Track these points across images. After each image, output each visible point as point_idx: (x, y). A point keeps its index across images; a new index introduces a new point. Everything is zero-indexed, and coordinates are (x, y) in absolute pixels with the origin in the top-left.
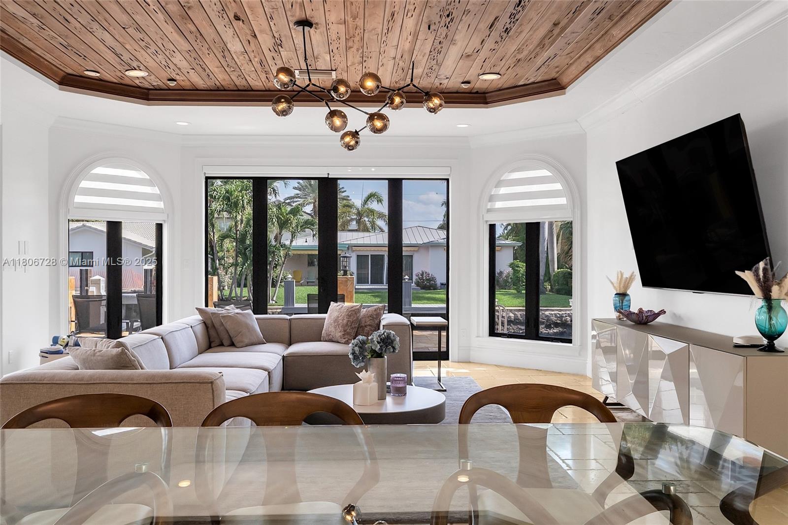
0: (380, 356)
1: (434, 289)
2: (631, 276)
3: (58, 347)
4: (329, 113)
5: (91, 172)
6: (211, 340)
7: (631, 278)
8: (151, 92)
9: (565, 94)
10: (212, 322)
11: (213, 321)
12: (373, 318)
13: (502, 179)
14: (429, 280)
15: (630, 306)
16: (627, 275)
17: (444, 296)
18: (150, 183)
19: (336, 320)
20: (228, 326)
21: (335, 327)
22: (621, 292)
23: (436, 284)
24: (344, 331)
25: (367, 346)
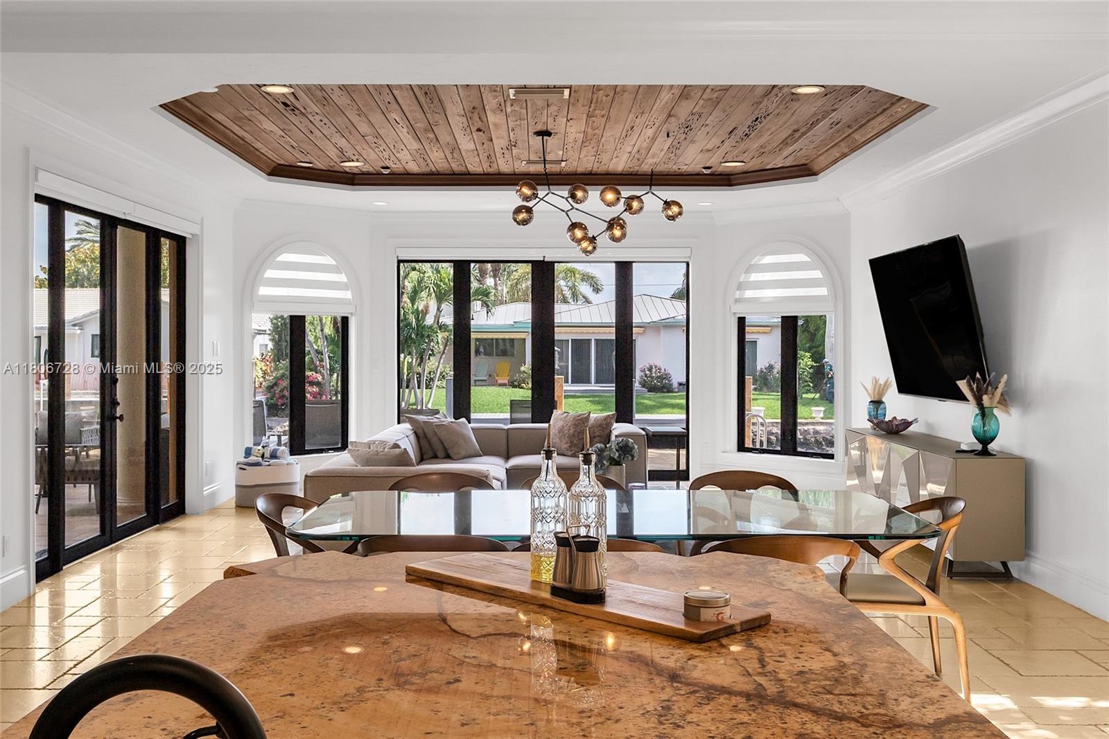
0: (618, 463)
1: (668, 392)
2: (886, 382)
3: (252, 459)
4: (571, 226)
5: (277, 259)
6: (423, 452)
7: (887, 385)
8: (357, 176)
9: (817, 181)
10: (424, 432)
11: (425, 430)
12: (602, 427)
13: (752, 263)
14: (661, 378)
15: (885, 415)
16: (882, 382)
17: (684, 402)
18: (335, 270)
19: (561, 430)
20: (443, 435)
21: (560, 438)
22: (876, 400)
23: (672, 384)
24: (572, 442)
25: (605, 454)
